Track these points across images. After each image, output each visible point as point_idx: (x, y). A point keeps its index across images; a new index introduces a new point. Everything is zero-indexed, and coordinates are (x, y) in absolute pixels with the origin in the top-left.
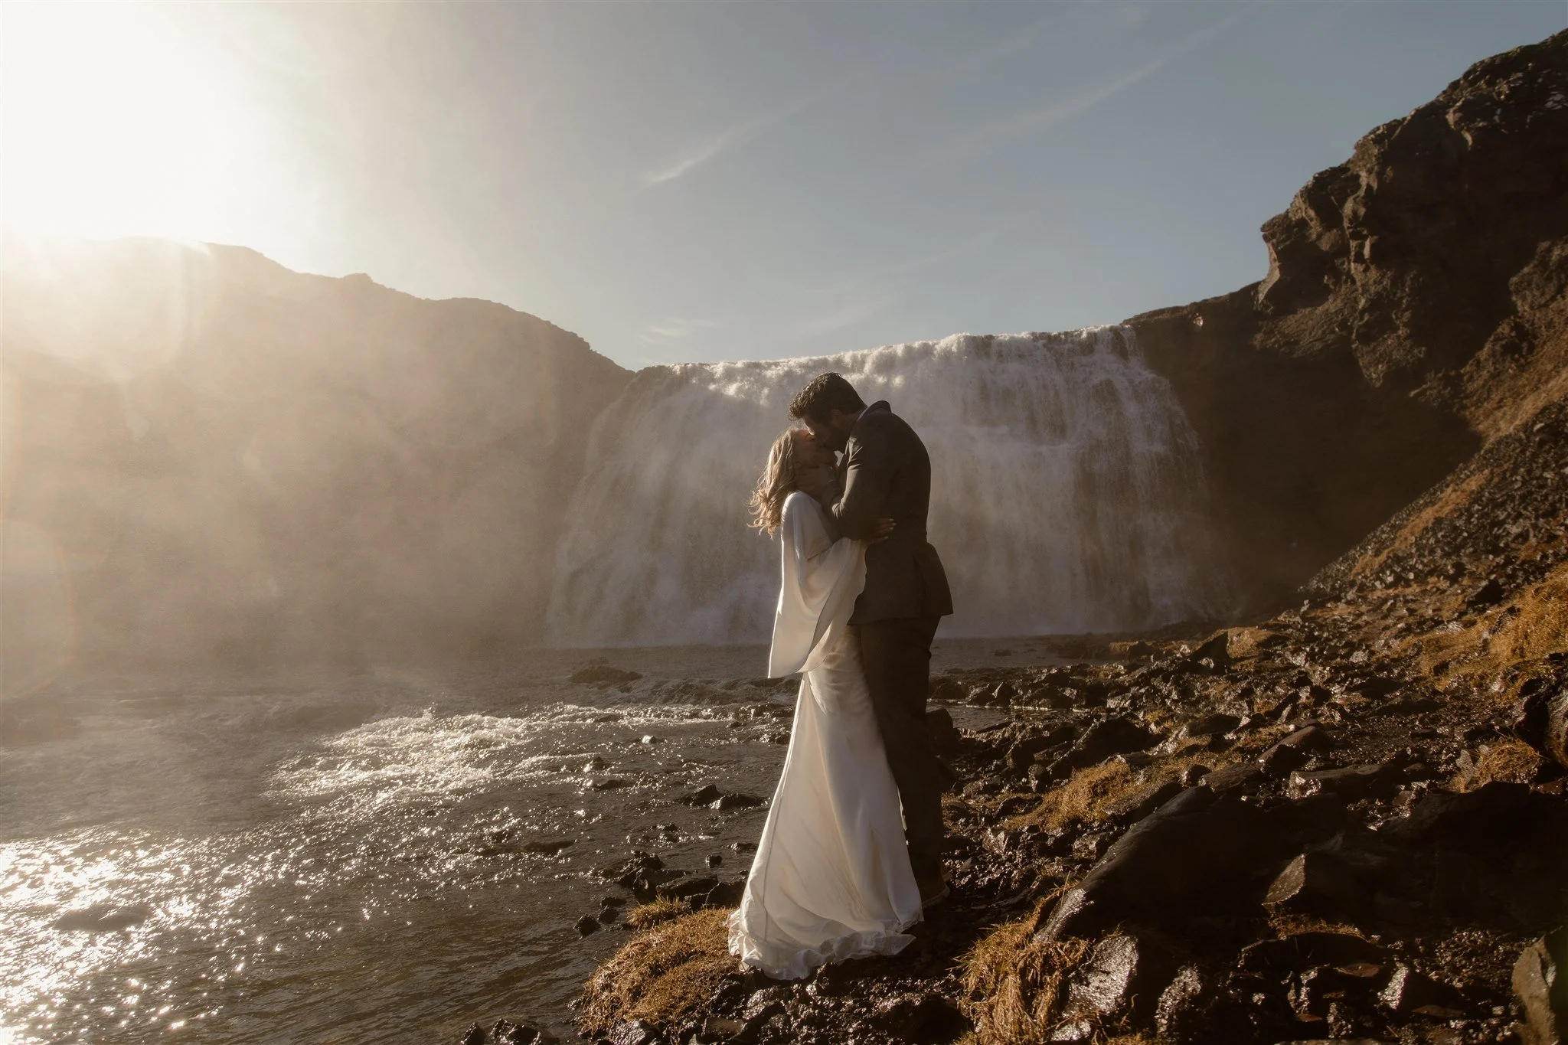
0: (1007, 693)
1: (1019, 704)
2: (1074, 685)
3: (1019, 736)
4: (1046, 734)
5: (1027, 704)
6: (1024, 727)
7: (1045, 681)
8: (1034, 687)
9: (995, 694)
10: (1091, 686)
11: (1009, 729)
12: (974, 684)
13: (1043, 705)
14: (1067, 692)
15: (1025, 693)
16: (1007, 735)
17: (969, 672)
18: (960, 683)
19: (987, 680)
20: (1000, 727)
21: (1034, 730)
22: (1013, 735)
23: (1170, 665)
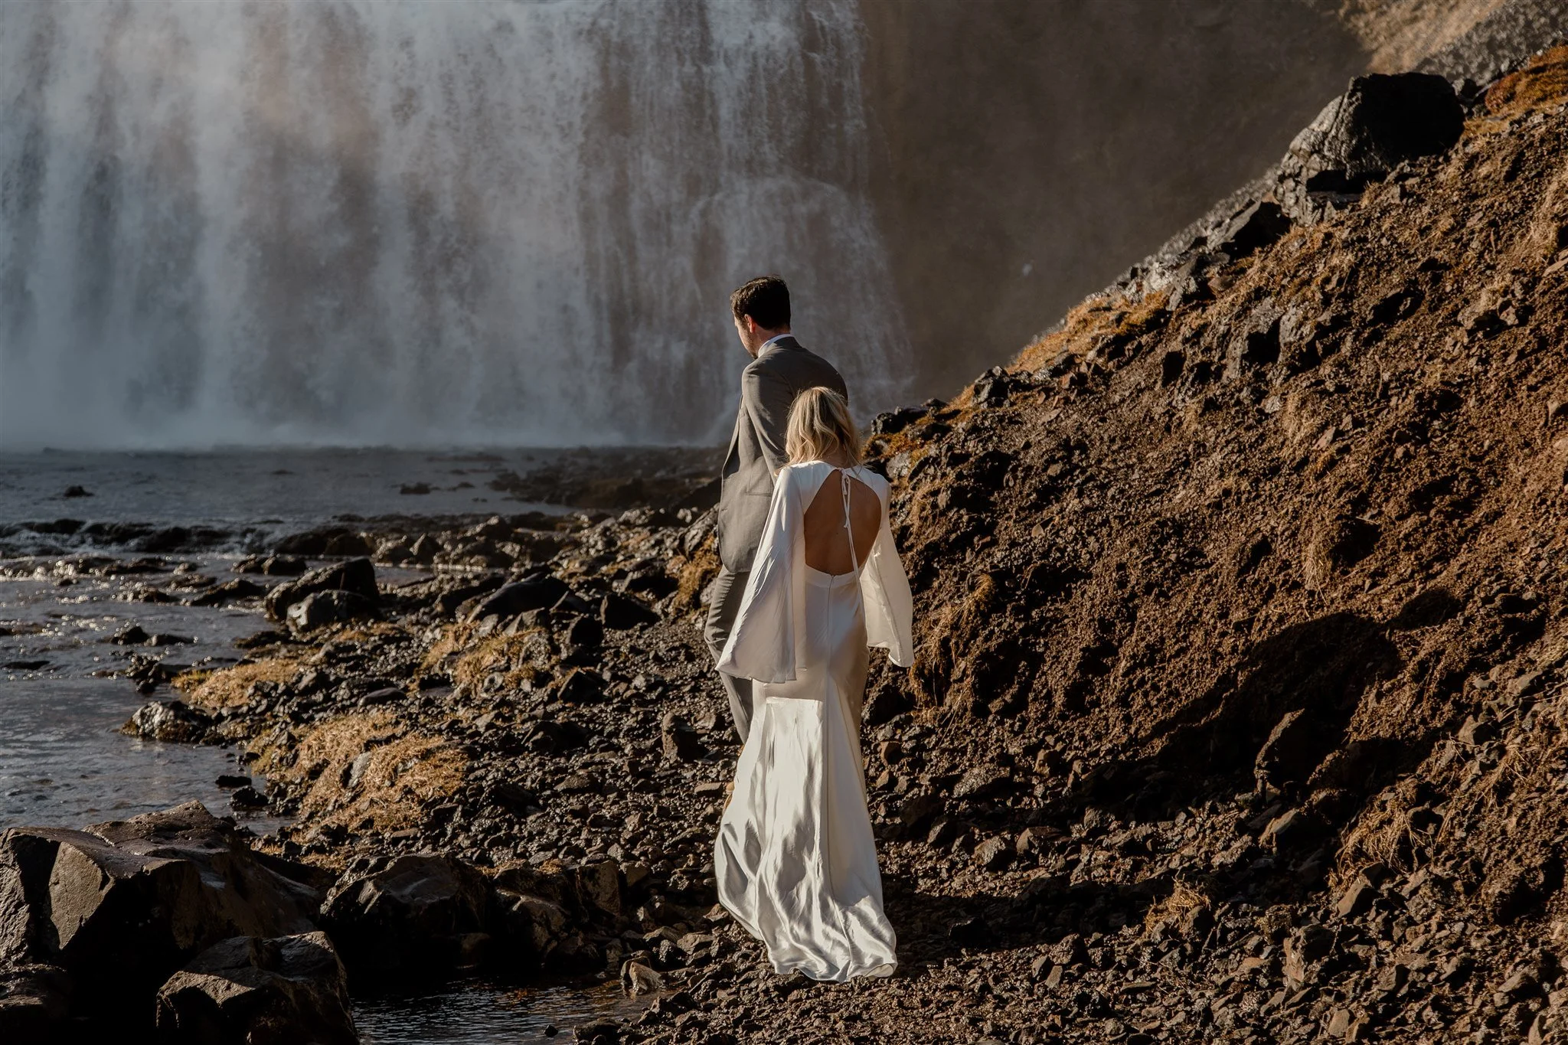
0: (430, 550)
1: (445, 562)
2: (518, 540)
3: (447, 587)
4: (475, 583)
5: (455, 562)
6: (452, 579)
7: (480, 534)
8: (466, 541)
9: (414, 549)
10: (539, 541)
11: (436, 582)
12: (383, 536)
13: (476, 564)
14: (508, 549)
15: (453, 549)
16: (433, 589)
17: (373, 520)
18: (363, 534)
19: (399, 531)
20: (426, 581)
21: (464, 580)
22: (441, 589)
23: (639, 517)
